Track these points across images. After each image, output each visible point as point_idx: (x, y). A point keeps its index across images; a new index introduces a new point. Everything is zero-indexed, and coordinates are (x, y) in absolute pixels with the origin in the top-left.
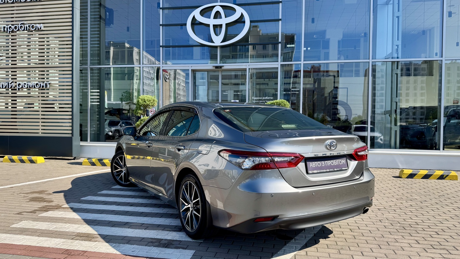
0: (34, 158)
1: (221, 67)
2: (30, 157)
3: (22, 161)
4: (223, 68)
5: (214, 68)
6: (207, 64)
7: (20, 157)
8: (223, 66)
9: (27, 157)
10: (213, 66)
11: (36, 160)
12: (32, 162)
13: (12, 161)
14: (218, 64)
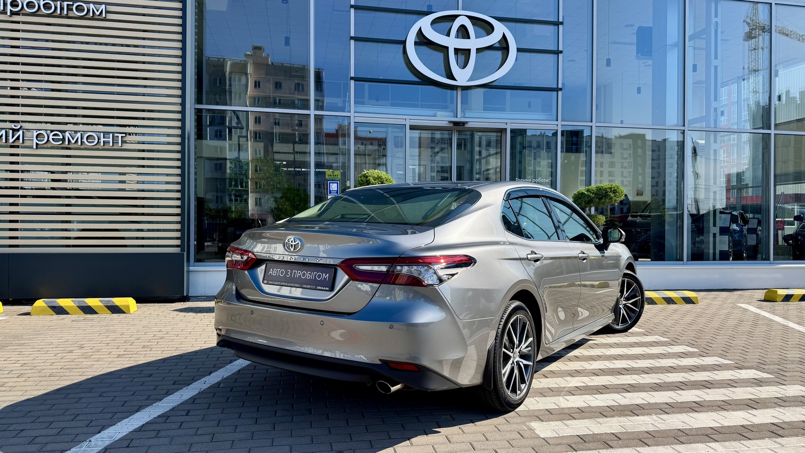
0: (118, 301)
1: (464, 123)
2: (109, 301)
3: (88, 310)
4: (466, 126)
5: (451, 125)
6: (435, 116)
7: (79, 302)
8: (467, 122)
9: (101, 301)
10: (450, 122)
11: (128, 307)
12: (115, 310)
13: (60, 311)
14: (459, 119)
